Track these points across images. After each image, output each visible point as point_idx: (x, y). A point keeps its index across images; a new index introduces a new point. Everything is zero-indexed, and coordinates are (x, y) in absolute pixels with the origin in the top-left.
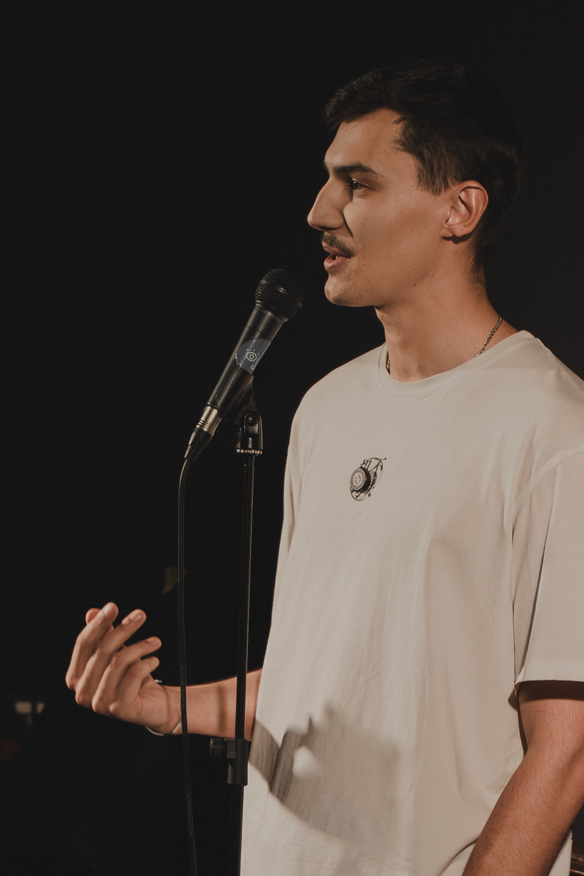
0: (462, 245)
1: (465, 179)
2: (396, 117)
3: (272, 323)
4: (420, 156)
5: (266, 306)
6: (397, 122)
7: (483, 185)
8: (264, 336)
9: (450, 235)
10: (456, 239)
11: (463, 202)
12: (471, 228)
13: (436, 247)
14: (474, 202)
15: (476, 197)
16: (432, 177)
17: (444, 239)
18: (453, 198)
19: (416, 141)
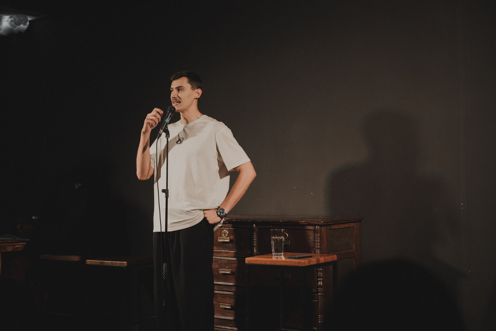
0: (197, 100)
1: (198, 88)
2: (186, 78)
3: (171, 115)
4: (191, 84)
5: (170, 112)
6: (187, 79)
7: (201, 89)
8: (170, 117)
9: (196, 98)
10: (196, 99)
11: (197, 92)
12: (199, 97)
13: (193, 100)
14: (199, 92)
15: (200, 91)
16: (193, 88)
17: (195, 99)
18: (196, 92)
19: (190, 82)
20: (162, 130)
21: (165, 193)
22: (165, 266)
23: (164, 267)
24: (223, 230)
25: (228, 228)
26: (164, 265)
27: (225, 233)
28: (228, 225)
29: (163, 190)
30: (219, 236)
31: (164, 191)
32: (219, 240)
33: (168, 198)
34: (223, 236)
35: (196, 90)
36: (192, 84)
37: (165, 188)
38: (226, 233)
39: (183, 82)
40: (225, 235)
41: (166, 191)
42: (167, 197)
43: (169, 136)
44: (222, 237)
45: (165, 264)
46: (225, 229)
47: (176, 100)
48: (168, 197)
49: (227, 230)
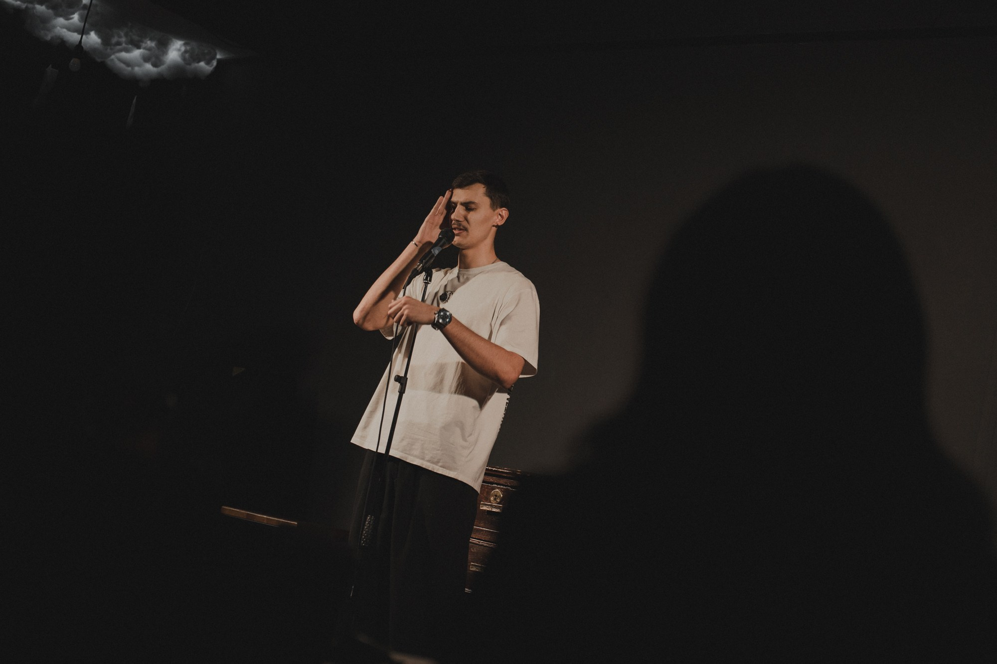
2: (483, 186)
4: (490, 199)
7: (507, 209)
11: (500, 214)
12: (502, 223)
13: (491, 229)
14: (504, 214)
15: (505, 212)
16: (494, 206)
17: (494, 226)
18: (497, 213)
19: (490, 194)
20: (422, 265)
21: (399, 384)
22: (370, 522)
23: (367, 523)
24: (494, 488)
25: (504, 487)
26: (369, 518)
27: (496, 496)
28: (505, 480)
29: (398, 376)
30: (483, 500)
31: (398, 379)
32: (482, 507)
33: (404, 395)
34: (492, 501)
35: (499, 211)
36: (493, 198)
37: (402, 375)
38: (498, 495)
39: (478, 193)
40: (495, 499)
41: (402, 381)
42: (402, 392)
43: (430, 280)
44: (490, 502)
45: (371, 517)
46: (498, 488)
47: (460, 225)
48: (404, 393)
49: (502, 491)
